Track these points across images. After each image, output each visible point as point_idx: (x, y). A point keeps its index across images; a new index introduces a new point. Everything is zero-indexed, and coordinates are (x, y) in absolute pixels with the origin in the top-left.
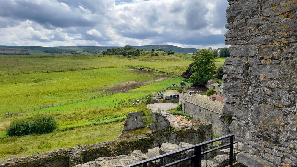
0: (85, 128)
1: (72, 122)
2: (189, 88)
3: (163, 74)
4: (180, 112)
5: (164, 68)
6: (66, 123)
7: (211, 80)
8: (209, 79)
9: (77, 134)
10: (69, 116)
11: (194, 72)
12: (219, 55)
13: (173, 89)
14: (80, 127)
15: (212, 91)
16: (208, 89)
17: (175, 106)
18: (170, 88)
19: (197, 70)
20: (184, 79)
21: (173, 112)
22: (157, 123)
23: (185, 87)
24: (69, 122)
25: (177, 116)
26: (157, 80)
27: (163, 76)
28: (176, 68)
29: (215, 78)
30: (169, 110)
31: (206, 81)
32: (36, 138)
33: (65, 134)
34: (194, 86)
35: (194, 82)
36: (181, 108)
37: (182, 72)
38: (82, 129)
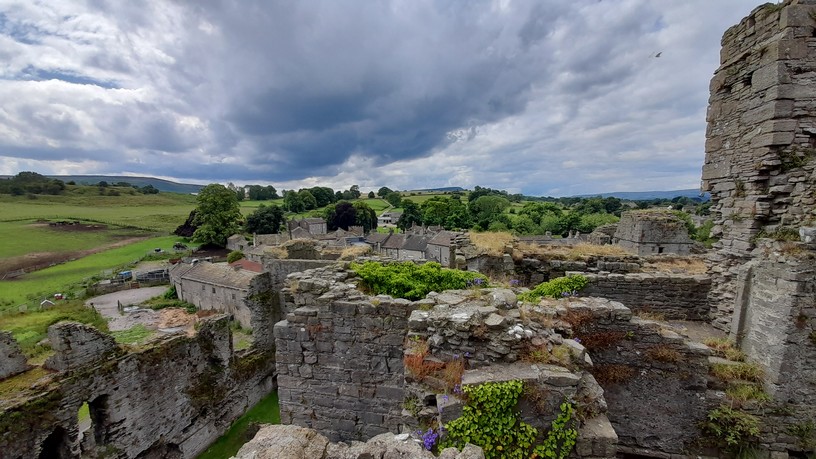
2: (194, 254)
3: (130, 231)
4: (172, 302)
5: (134, 220)
7: (235, 236)
8: (231, 235)
11: (200, 224)
12: (247, 196)
13: (157, 259)
15: (237, 254)
16: (230, 251)
17: (161, 291)
18: (151, 258)
19: (207, 220)
20: (182, 238)
21: (156, 304)
22: (68, 352)
23: (184, 251)
25: (164, 310)
26: (117, 244)
27: (131, 236)
28: (164, 218)
29: (242, 232)
30: (147, 302)
31: (226, 238)
34: (203, 248)
35: (202, 241)
36: (176, 293)
37: (178, 225)
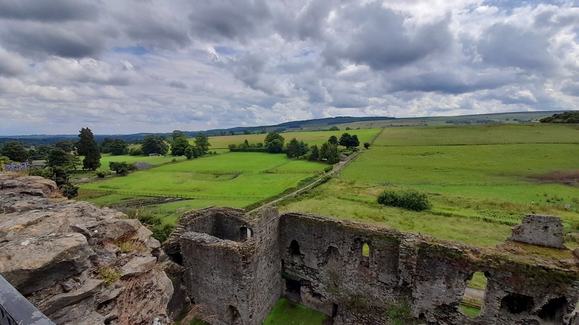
0: (468, 220)
1: (451, 207)
6: (443, 206)
9: (452, 223)
10: (450, 199)
14: (461, 217)
24: (447, 206)
32: (402, 212)
33: (437, 219)
38: (462, 219)
